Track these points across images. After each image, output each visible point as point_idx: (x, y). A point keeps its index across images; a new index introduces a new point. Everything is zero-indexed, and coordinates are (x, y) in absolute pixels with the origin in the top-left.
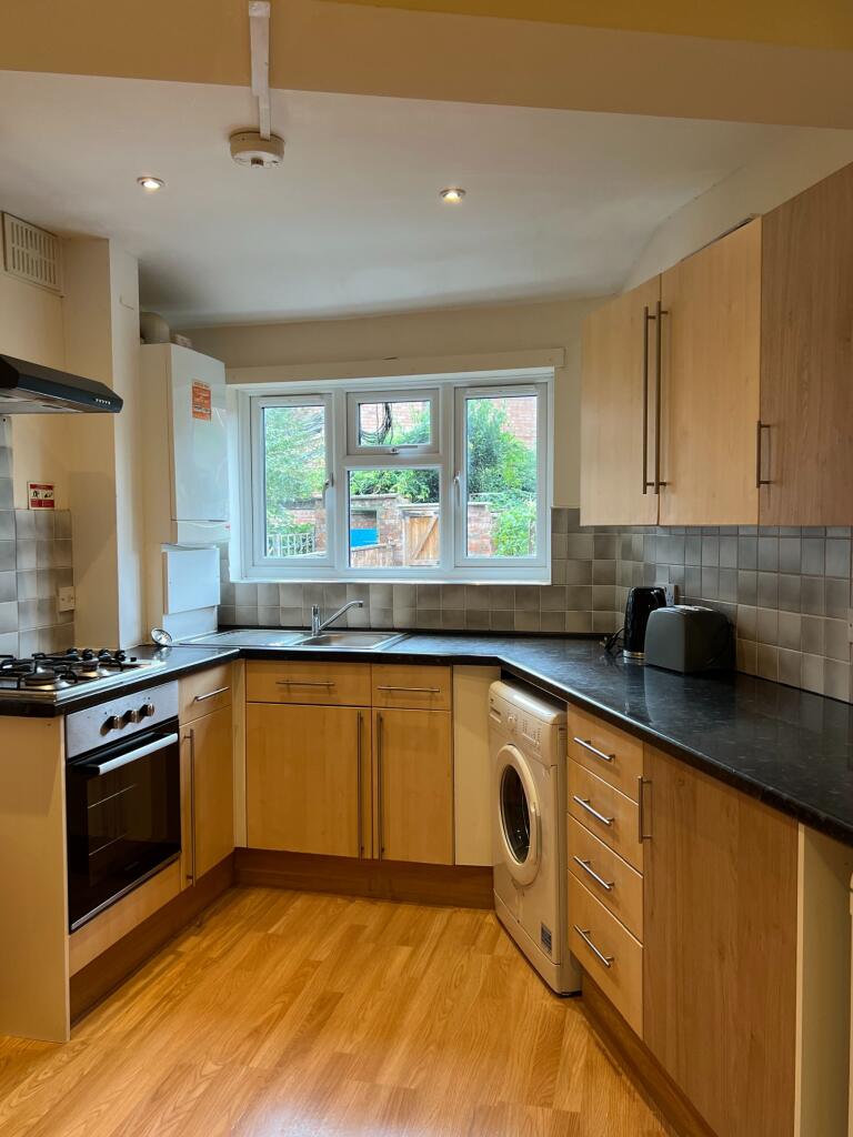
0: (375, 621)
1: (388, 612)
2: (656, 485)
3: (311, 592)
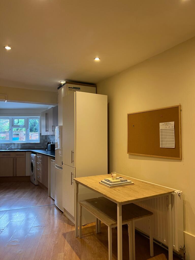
0: (16, 148)
2: (46, 131)
3: (7, 144)
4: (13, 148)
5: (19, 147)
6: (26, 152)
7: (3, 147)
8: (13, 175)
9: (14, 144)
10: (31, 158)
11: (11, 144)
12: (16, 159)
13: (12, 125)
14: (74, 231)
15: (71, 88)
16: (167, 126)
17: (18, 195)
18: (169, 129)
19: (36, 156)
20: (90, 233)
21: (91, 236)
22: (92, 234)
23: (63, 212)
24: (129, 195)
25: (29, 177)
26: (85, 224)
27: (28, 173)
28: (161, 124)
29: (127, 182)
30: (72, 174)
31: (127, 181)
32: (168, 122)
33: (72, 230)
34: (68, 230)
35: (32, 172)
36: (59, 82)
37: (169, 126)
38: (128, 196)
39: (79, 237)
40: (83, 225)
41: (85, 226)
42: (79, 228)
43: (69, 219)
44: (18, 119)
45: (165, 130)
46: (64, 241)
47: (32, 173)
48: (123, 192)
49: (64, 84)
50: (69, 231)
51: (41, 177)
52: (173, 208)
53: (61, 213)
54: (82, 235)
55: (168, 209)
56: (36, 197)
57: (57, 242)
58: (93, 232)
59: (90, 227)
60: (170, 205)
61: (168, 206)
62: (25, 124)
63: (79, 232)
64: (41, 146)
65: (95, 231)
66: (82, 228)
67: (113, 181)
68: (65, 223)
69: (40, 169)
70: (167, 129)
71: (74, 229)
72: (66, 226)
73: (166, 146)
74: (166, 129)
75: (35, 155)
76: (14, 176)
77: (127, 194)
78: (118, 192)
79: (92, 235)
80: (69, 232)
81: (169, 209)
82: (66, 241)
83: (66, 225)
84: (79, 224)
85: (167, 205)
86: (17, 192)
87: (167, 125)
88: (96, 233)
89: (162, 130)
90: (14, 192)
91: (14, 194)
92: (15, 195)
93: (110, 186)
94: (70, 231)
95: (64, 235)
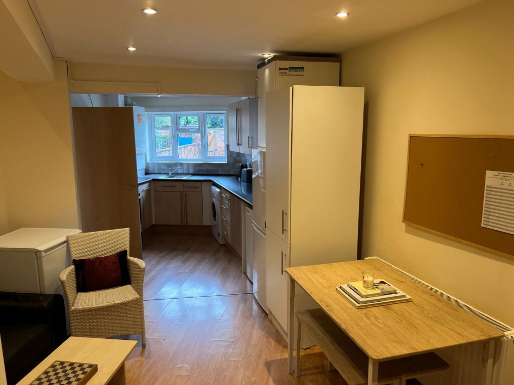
0: (185, 172)
1: (188, 170)
2: (238, 144)
3: (169, 165)
4: (180, 171)
5: (191, 171)
6: (203, 183)
7: (162, 169)
8: (182, 223)
9: (182, 164)
10: (211, 194)
11: (176, 164)
12: (186, 194)
13: (177, 127)
14: (286, 359)
15: (284, 69)
16: (503, 181)
17: (190, 265)
18: (509, 188)
19: (220, 193)
20: (316, 368)
21: (319, 375)
22: (320, 370)
23: (267, 314)
24: (396, 337)
25: (210, 227)
26: (309, 347)
27: (207, 220)
28: (489, 174)
29: (394, 295)
30: (282, 255)
31: (396, 293)
32: (508, 173)
33: (282, 358)
34: (275, 355)
35: (215, 220)
36: (260, 55)
37: (510, 181)
38: (393, 341)
39: (295, 374)
40: (305, 347)
41: (307, 350)
42: (295, 354)
43: (277, 331)
44: (187, 115)
45: (500, 189)
46: (268, 379)
47: (215, 223)
48: (385, 325)
49: (270, 61)
50: (277, 358)
51: (229, 233)
52: (496, 366)
53: (263, 315)
54: (301, 370)
55: (484, 367)
56: (221, 272)
57: (254, 379)
58: (323, 367)
59: (317, 353)
60: (490, 361)
61: (484, 361)
62: (199, 127)
63: (295, 363)
64: (230, 170)
65: (327, 365)
66: (301, 354)
67: (364, 291)
68: (270, 339)
69: (227, 217)
70: (503, 187)
71: (286, 355)
72: (273, 345)
73: (498, 227)
74: (502, 189)
75: (219, 190)
76: (184, 224)
77: (393, 333)
78: (373, 324)
79: (320, 373)
80: (277, 360)
81: (486, 368)
82: (271, 380)
83: (273, 342)
84: (295, 346)
85: (483, 359)
86: (188, 259)
87: (506, 180)
88: (329, 368)
89: (490, 189)
90: (183, 259)
91: (184, 262)
92: (184, 264)
93: (358, 305)
94: (279, 358)
95: (268, 365)
